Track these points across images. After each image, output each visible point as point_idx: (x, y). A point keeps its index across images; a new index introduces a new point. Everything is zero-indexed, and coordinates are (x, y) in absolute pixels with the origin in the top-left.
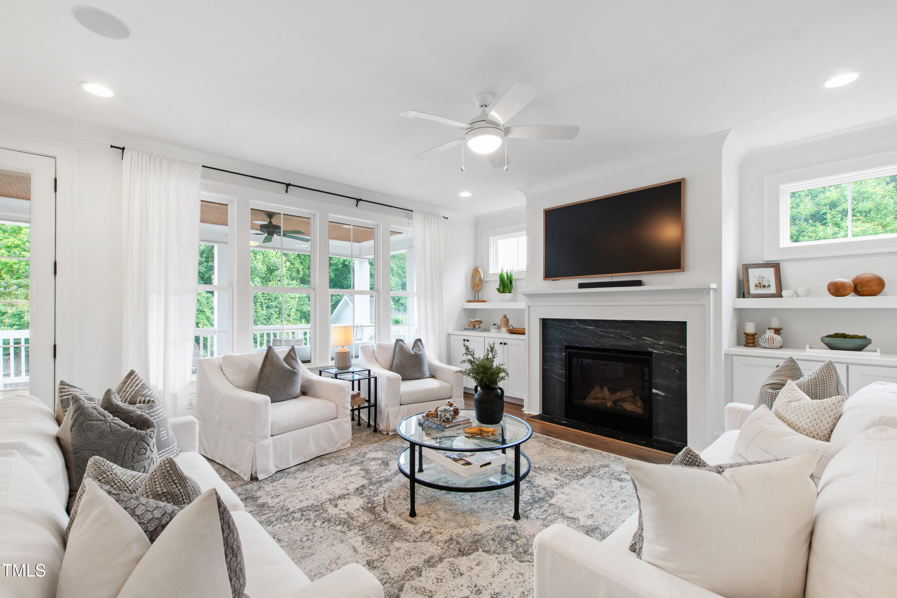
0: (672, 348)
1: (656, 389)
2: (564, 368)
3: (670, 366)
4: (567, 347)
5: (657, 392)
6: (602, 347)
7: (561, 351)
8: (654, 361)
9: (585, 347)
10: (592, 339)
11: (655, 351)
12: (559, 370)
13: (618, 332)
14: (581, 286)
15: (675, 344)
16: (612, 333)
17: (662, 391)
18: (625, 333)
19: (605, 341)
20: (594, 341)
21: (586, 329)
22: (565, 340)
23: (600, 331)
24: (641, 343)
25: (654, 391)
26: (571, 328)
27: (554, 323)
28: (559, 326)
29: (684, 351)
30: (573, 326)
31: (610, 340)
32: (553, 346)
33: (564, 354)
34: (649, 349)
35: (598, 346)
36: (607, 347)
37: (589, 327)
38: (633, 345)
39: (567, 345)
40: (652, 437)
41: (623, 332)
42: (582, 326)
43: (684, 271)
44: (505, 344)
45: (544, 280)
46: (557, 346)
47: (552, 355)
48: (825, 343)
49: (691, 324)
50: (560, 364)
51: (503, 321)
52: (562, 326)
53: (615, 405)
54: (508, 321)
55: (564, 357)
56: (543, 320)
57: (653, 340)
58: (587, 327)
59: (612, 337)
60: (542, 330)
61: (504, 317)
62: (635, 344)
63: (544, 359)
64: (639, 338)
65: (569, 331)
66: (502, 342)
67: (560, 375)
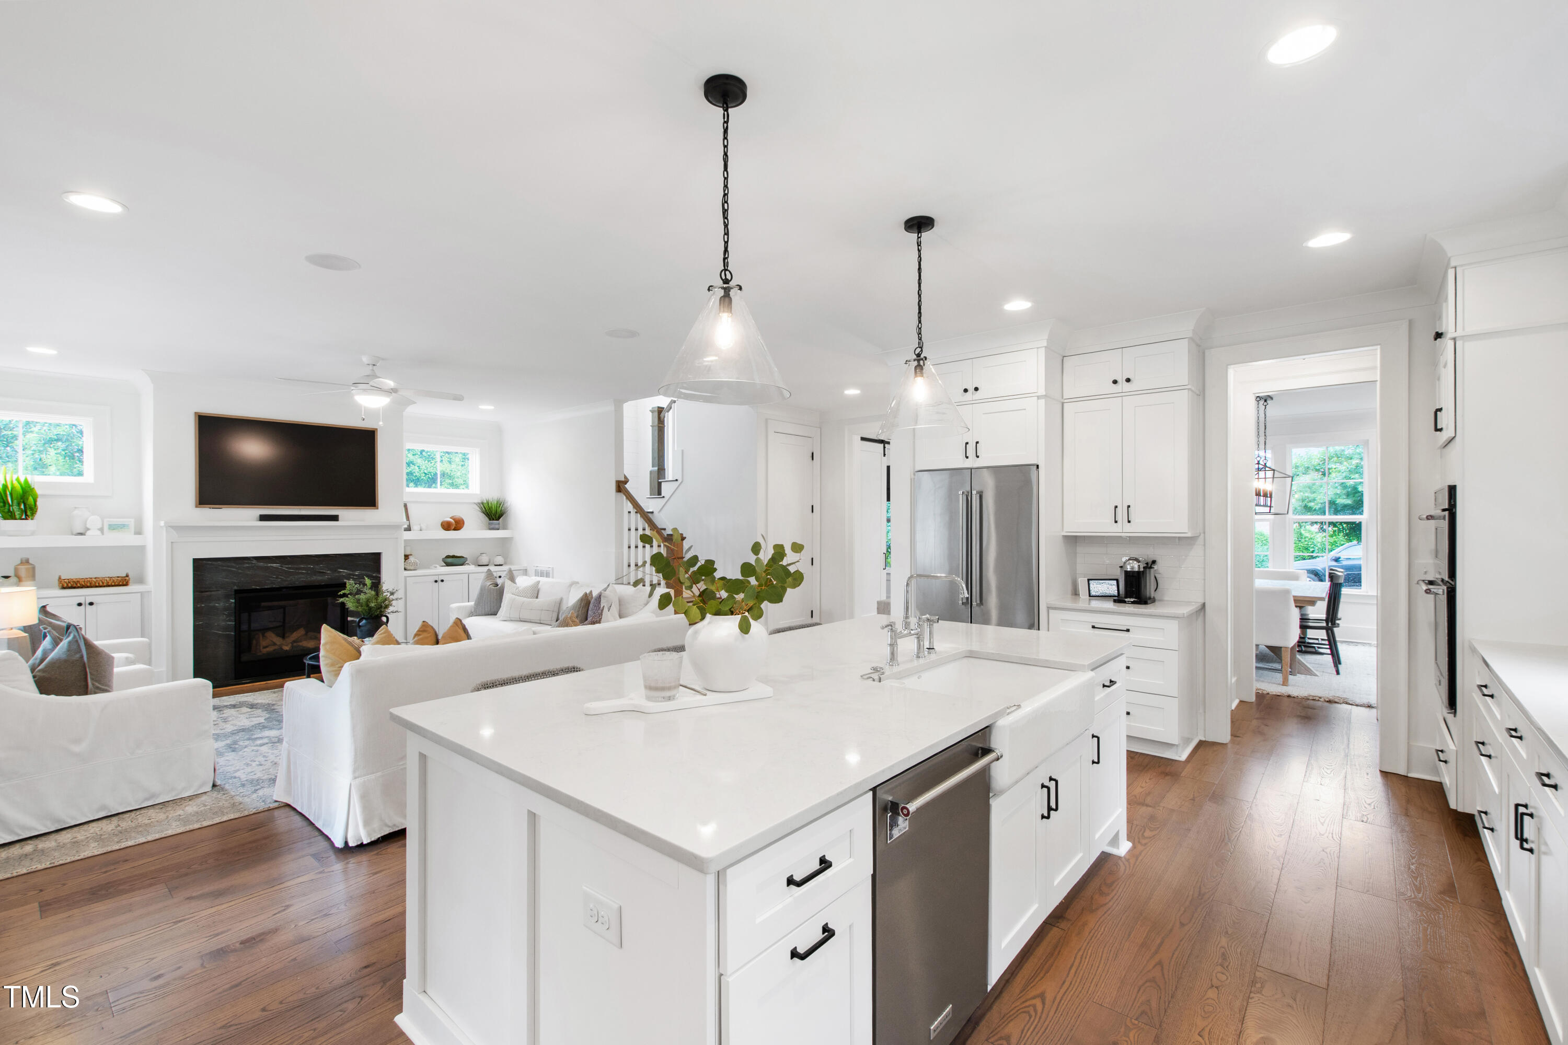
1: (351, 617)
2: (233, 618)
4: (237, 592)
5: (352, 619)
6: (290, 586)
7: (227, 597)
9: (267, 588)
10: (277, 578)
12: (223, 622)
13: (310, 567)
14: (263, 518)
15: (369, 573)
16: (303, 569)
18: (319, 568)
19: (294, 578)
20: (279, 580)
21: (268, 567)
22: (234, 584)
23: (286, 568)
24: (337, 576)
25: (349, 619)
26: (244, 567)
27: (215, 563)
28: (224, 566)
29: (378, 578)
30: (247, 565)
31: (300, 576)
32: (213, 593)
33: (233, 601)
34: (345, 581)
35: (285, 584)
36: (297, 584)
37: (272, 565)
38: (328, 578)
39: (238, 588)
41: (316, 567)
42: (261, 564)
43: (378, 509)
44: (91, 604)
45: (196, 507)
46: (220, 592)
47: (212, 604)
48: (445, 563)
49: (383, 554)
50: (226, 615)
51: (23, 570)
52: (228, 566)
53: (292, 647)
54: (34, 568)
55: (233, 605)
56: (195, 561)
57: (349, 572)
58: (269, 565)
59: (302, 573)
60: (194, 575)
61: (24, 562)
62: (330, 577)
63: (197, 612)
64: (335, 570)
65: (240, 571)
66: (82, 601)
67: (226, 628)
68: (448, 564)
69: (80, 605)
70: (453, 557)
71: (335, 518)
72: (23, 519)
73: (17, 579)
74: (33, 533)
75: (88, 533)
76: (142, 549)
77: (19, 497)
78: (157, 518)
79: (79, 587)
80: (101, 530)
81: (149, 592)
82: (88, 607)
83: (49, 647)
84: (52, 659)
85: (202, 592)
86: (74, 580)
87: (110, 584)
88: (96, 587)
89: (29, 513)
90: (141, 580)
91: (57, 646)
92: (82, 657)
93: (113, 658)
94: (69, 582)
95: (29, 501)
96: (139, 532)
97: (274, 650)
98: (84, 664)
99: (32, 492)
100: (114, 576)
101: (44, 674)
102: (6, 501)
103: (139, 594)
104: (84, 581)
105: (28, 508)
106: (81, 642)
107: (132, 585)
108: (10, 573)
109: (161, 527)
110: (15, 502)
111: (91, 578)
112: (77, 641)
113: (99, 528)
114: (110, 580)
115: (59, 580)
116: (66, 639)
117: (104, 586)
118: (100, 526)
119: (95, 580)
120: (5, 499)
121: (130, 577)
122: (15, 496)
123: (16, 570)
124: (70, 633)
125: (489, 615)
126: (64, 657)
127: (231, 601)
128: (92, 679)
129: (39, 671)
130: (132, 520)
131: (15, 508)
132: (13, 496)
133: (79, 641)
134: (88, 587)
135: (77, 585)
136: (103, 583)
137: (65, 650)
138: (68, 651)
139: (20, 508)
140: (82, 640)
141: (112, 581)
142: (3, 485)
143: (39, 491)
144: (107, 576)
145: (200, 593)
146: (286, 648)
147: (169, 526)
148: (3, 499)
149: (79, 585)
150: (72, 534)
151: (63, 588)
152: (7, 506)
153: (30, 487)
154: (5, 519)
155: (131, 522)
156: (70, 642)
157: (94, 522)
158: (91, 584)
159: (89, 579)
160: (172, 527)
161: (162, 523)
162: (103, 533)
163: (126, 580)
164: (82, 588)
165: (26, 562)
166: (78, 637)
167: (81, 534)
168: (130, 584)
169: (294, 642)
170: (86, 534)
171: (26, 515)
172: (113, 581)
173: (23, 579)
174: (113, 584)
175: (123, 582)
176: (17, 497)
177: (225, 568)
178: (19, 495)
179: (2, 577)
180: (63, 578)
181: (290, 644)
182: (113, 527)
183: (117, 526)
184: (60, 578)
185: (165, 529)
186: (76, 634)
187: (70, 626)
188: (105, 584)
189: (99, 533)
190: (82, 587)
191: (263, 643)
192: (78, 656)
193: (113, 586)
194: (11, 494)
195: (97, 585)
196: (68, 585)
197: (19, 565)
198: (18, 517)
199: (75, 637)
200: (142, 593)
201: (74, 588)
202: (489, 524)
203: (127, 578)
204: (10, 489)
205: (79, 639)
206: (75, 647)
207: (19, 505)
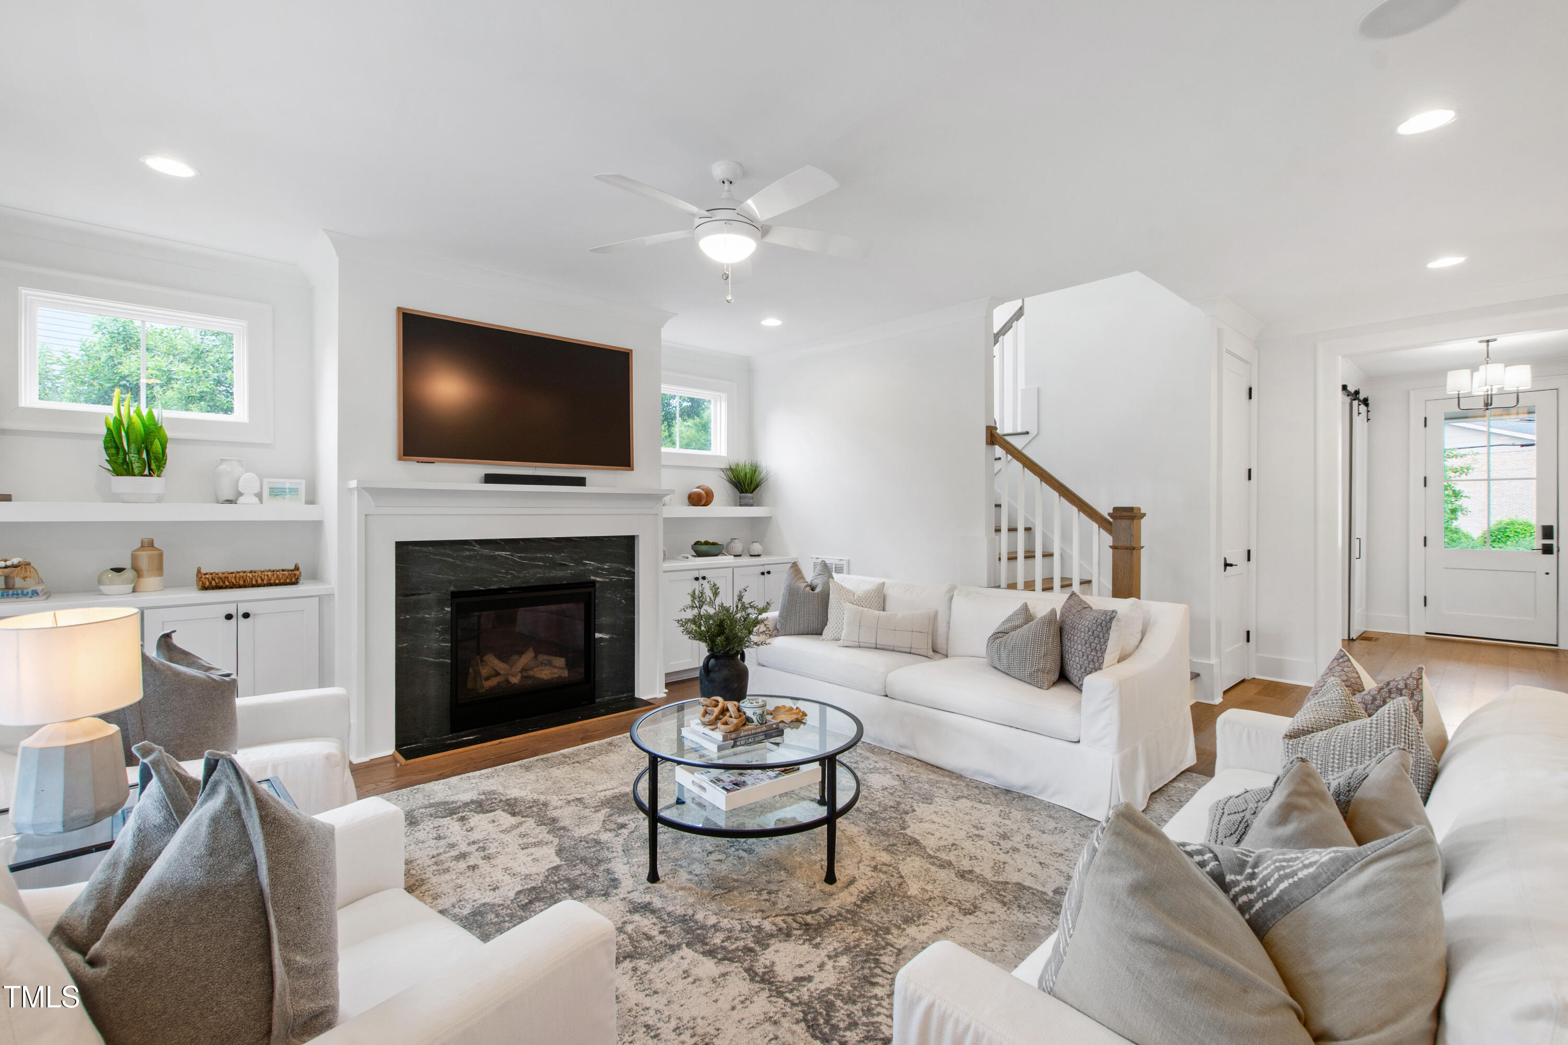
0: (618, 572)
1: (600, 632)
2: (448, 637)
3: (616, 596)
4: (454, 595)
5: (600, 635)
6: (523, 585)
7: (441, 603)
8: (597, 594)
9: (494, 590)
10: (507, 573)
11: (598, 579)
12: (436, 643)
13: (548, 557)
14: (490, 479)
15: (621, 566)
16: (541, 559)
17: (607, 633)
18: (559, 557)
19: (529, 574)
20: (509, 576)
21: (495, 557)
22: (450, 582)
23: (519, 557)
24: (582, 570)
25: (598, 635)
26: (464, 557)
27: (424, 549)
28: (435, 554)
29: (632, 574)
30: (468, 553)
31: (536, 570)
32: (422, 597)
33: (449, 609)
34: (592, 578)
35: (517, 583)
36: (533, 582)
37: (499, 553)
38: (571, 574)
39: (456, 590)
40: (594, 702)
41: (557, 556)
42: (486, 552)
43: (633, 470)
44: (246, 615)
45: (400, 459)
46: (431, 595)
47: (420, 616)
48: (695, 551)
49: (641, 538)
50: (439, 632)
51: (145, 559)
52: (443, 555)
53: (523, 677)
54: (161, 556)
55: (449, 616)
56: (399, 545)
57: (596, 564)
58: (496, 553)
59: (539, 566)
60: (397, 567)
61: (146, 545)
62: (573, 572)
63: (402, 629)
64: (579, 562)
65: (458, 562)
66: (234, 612)
67: (440, 653)
68: (699, 554)
69: (229, 617)
70: (707, 543)
71: (581, 482)
72: (146, 475)
73: (135, 573)
74: (160, 499)
75: (241, 500)
76: (317, 526)
77: (139, 439)
78: (343, 476)
79: (226, 587)
80: (259, 496)
81: (331, 596)
82: (242, 621)
83: (156, 817)
84: (160, 885)
85: (407, 595)
86: (220, 575)
87: (272, 581)
88: (253, 586)
89: (153, 466)
90: (315, 576)
91: (182, 820)
92: (254, 868)
93: (330, 832)
94: (213, 579)
95: (154, 446)
96: (311, 500)
97: (499, 683)
98: (261, 892)
99: (159, 432)
100: (278, 569)
101: (131, 952)
102: (120, 446)
103: (317, 599)
104: (235, 577)
105: (153, 458)
106: (251, 817)
107: (303, 584)
108: (126, 563)
109: (350, 490)
110: (133, 446)
111: (245, 572)
112: (238, 813)
113: (256, 492)
114: (273, 575)
115: (197, 575)
116: (205, 801)
117: (264, 586)
118: (257, 490)
119: (250, 575)
120: (117, 441)
121: (301, 570)
122: (132, 437)
123: (134, 558)
124: (216, 784)
125: (807, 634)
126: (196, 876)
127: (446, 609)
128: (284, 944)
129: (117, 935)
130: (303, 482)
131: (133, 457)
132: (131, 438)
133: (245, 814)
134: (240, 587)
135: (224, 583)
136: (263, 580)
137: (200, 848)
138: (212, 851)
139: (140, 458)
140: (255, 812)
141: (275, 576)
142: (115, 418)
143: (169, 433)
144: (268, 569)
145: (404, 598)
146: (515, 680)
147: (363, 488)
148: (115, 442)
149: (227, 583)
150: (218, 502)
151: (204, 588)
152: (121, 453)
153: (156, 425)
154: (118, 475)
155: (302, 486)
156: (215, 820)
157: (249, 482)
158: (244, 582)
159: (242, 574)
160: (368, 490)
161: (353, 484)
162: (261, 501)
163: (295, 575)
164: (231, 588)
165: (148, 545)
166: (241, 798)
167: (230, 502)
168: (301, 582)
169: (523, 670)
170: (238, 502)
171: (150, 469)
172: (278, 576)
173: (145, 573)
174: (277, 581)
175: (291, 578)
176: (136, 439)
177: (438, 557)
178: (139, 436)
179: (112, 569)
180: (203, 571)
181: (520, 674)
182: (276, 492)
183: (281, 490)
184: (199, 571)
185: (356, 492)
186: (237, 790)
187: (217, 761)
188: (265, 582)
189: (256, 500)
190: (233, 586)
191: (484, 672)
192: (241, 868)
193: (276, 585)
194: (127, 434)
195: (254, 582)
196: (211, 583)
197: (138, 550)
198: (136, 471)
199: (231, 797)
200: (320, 597)
201: (221, 588)
202: (740, 498)
203: (297, 572)
204: (126, 426)
205: (243, 807)
206: (231, 834)
207: (139, 452)
